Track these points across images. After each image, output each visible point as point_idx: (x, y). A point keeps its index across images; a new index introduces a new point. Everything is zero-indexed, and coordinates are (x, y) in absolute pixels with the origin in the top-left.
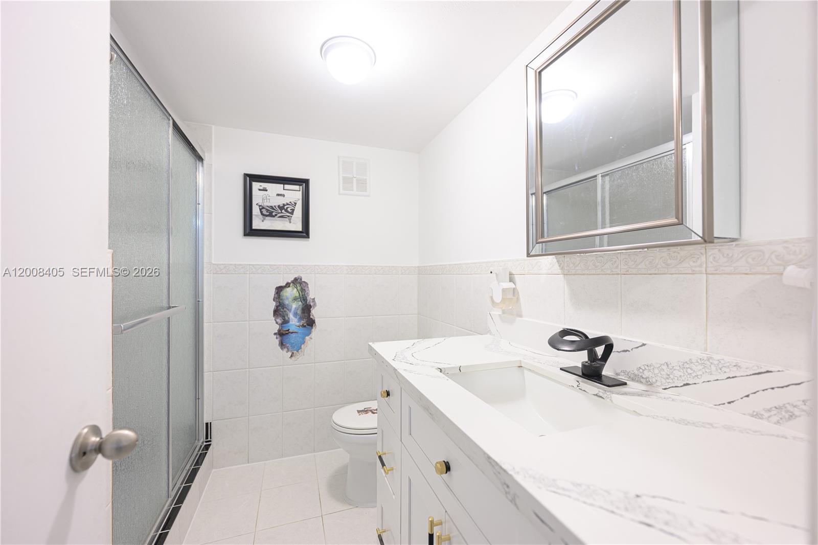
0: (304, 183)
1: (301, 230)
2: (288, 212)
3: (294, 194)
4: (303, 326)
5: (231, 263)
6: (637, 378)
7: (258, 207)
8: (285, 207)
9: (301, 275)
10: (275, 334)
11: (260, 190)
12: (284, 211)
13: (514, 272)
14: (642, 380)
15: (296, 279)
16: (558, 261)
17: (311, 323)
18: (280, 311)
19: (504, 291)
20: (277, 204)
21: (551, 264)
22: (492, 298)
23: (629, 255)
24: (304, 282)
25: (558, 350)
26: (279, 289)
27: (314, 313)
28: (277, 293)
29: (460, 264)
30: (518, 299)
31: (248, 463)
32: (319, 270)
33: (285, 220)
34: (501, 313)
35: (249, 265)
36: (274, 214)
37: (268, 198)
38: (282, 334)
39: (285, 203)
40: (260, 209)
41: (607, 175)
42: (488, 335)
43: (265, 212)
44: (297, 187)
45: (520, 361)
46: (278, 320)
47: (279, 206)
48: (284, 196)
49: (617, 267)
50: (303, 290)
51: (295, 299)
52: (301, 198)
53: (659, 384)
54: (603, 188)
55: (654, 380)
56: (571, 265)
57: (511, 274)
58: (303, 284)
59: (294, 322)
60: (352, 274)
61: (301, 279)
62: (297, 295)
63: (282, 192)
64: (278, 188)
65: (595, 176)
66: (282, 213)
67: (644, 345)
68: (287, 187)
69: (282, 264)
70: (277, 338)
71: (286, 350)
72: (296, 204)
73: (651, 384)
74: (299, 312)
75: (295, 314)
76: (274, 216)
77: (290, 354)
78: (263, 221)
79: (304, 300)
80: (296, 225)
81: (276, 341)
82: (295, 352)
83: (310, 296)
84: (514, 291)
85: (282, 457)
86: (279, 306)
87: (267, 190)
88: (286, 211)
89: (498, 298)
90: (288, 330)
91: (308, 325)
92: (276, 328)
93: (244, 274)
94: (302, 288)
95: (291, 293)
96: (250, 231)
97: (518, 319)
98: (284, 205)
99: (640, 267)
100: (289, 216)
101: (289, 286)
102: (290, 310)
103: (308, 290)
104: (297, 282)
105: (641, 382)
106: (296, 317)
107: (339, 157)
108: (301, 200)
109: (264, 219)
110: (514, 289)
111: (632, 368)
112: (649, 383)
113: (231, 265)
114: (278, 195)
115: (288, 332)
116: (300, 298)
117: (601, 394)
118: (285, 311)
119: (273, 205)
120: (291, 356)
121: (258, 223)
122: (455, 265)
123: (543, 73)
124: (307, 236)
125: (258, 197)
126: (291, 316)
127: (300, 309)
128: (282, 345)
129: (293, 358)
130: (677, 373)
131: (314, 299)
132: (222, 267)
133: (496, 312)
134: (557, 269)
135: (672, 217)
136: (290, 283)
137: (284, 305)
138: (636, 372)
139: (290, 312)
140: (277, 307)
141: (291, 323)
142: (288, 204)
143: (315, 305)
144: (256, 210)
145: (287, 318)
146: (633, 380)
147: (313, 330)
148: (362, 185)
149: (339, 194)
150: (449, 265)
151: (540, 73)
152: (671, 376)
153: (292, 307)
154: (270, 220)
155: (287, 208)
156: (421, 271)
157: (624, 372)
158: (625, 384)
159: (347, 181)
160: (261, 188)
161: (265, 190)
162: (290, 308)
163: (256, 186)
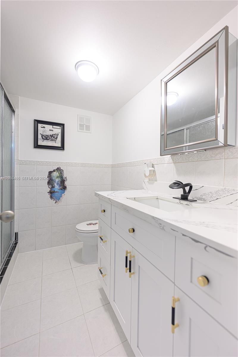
0: (62, 125)
1: (60, 146)
2: (55, 138)
3: (57, 130)
4: (61, 189)
5: (28, 160)
6: (200, 199)
7: (41, 135)
8: (53, 136)
9: (60, 167)
10: (48, 192)
11: (42, 127)
12: (53, 137)
13: (154, 164)
14: (202, 199)
15: (58, 168)
16: (172, 158)
17: (64, 188)
18: (50, 182)
19: (150, 171)
20: (49, 134)
21: (169, 159)
22: (145, 174)
23: (198, 154)
24: (62, 169)
25: (173, 189)
26: (50, 173)
27: (66, 183)
28: (49, 174)
29: (131, 162)
30: (155, 174)
31: (35, 250)
32: (68, 164)
33: (53, 142)
34: (148, 181)
35: (36, 161)
36: (48, 138)
37: (45, 131)
38: (52, 193)
39: (53, 134)
40: (42, 136)
41: (188, 129)
42: (143, 190)
43: (44, 137)
44: (59, 127)
45: (157, 196)
46: (49, 186)
47: (50, 135)
48: (53, 131)
49: (194, 159)
50: (61, 173)
51: (58, 177)
52: (61, 132)
53: (208, 200)
54: (187, 134)
55: (206, 199)
56: (177, 159)
57: (153, 165)
58: (61, 170)
59: (57, 187)
60: (83, 167)
61: (60, 168)
62: (58, 175)
63: (52, 129)
64: (50, 127)
65: (184, 129)
66: (52, 138)
67: (203, 186)
68: (54, 127)
69: (52, 161)
70: (49, 194)
71: (53, 200)
72: (58, 134)
73: (205, 201)
74: (59, 183)
75: (58, 184)
76: (48, 140)
77: (55, 201)
78: (43, 142)
79: (62, 178)
80: (58, 144)
81: (48, 196)
82: (57, 200)
83: (64, 176)
84: (154, 171)
85: (51, 247)
86: (50, 180)
87: (45, 128)
88: (54, 137)
89: (147, 174)
90: (54, 191)
91: (63, 189)
92: (49, 190)
93: (34, 165)
94: (61, 172)
95: (55, 174)
96: (37, 146)
97: (156, 182)
98: (53, 135)
99: (202, 158)
100: (55, 140)
101: (55, 171)
102: (55, 182)
103: (64, 173)
104: (58, 169)
105: (202, 200)
106: (58, 185)
107: (78, 115)
108: (61, 133)
109: (44, 141)
110: (154, 170)
111: (199, 196)
112: (205, 200)
113: (28, 161)
114: (50, 130)
115: (54, 192)
116: (60, 177)
117: (188, 204)
118: (53, 182)
119: (48, 134)
120: (56, 202)
121: (41, 142)
122: (129, 162)
123: (168, 83)
124: (63, 149)
125: (41, 130)
126: (56, 184)
127: (60, 181)
128: (51, 197)
129: (56, 203)
130: (214, 195)
131: (66, 177)
132: (23, 161)
133: (146, 180)
134: (171, 161)
135: (214, 138)
136: (55, 170)
137: (53, 180)
138: (200, 197)
139: (55, 183)
140: (49, 180)
141: (55, 188)
142: (54, 135)
143: (66, 180)
144: (40, 137)
145: (54, 186)
146: (199, 200)
147: (66, 191)
148: (88, 128)
149: (78, 131)
150: (126, 163)
151: (167, 83)
152: (212, 197)
153: (56, 180)
154: (46, 141)
155: (54, 136)
156: (113, 166)
157: (196, 197)
158: (196, 201)
159: (81, 126)
160: (42, 126)
161: (44, 127)
162: (55, 181)
163: (40, 125)
